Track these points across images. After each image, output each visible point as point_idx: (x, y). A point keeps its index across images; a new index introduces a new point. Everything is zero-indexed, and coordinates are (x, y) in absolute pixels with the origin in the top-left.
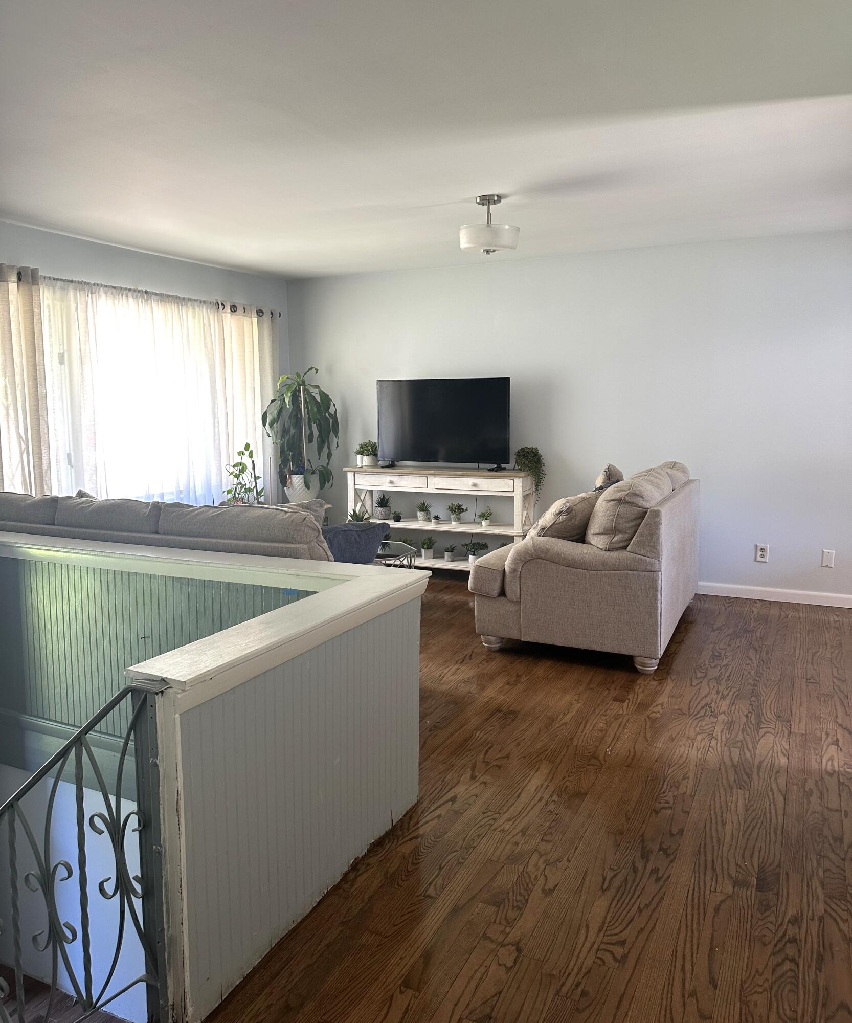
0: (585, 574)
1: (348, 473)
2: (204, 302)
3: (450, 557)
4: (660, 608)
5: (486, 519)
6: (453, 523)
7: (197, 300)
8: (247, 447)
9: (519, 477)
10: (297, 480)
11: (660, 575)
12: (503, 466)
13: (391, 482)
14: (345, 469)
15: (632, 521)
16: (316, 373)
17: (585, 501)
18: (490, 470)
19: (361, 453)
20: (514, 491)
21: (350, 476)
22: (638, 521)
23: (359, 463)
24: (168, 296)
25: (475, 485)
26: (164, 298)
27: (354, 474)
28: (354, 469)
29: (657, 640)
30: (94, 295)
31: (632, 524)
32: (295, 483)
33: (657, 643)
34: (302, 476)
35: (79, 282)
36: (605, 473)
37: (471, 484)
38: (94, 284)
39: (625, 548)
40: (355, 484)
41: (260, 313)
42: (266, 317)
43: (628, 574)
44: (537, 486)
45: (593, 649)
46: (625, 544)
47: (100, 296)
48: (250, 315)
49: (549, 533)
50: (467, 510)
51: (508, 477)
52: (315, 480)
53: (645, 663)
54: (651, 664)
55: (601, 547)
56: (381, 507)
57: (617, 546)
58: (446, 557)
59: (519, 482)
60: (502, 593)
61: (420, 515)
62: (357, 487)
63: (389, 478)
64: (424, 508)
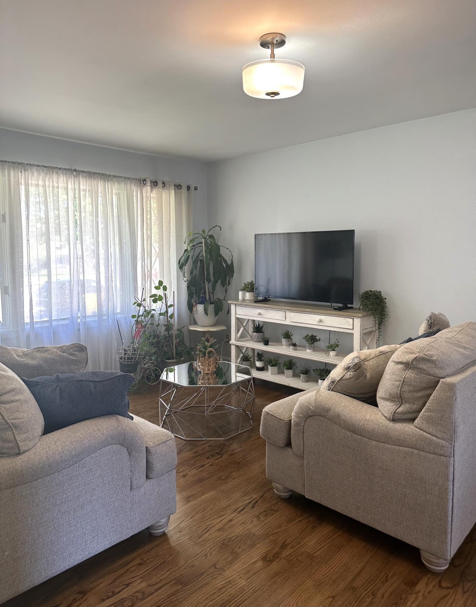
0: (366, 443)
1: (232, 305)
2: (128, 178)
3: (304, 378)
4: (451, 501)
5: (334, 350)
6: (308, 350)
7: (122, 177)
8: (161, 283)
9: (359, 317)
10: (200, 308)
11: (452, 462)
12: (349, 306)
13: (260, 314)
14: (229, 302)
15: (421, 390)
16: (221, 230)
17: (383, 356)
18: (335, 309)
19: (244, 289)
20: (353, 329)
21: (233, 307)
22: (429, 392)
23: (240, 297)
24: (95, 173)
25: (321, 321)
26: (91, 175)
27: (236, 306)
28: (236, 303)
29: (446, 538)
30: (26, 172)
31: (420, 394)
32: (199, 310)
33: (446, 543)
34: (203, 305)
35: (12, 162)
36: (426, 322)
37: (317, 320)
38: (27, 164)
39: (413, 420)
40: (236, 314)
41: (178, 187)
42: (184, 190)
43: (413, 453)
44: (380, 324)
45: (374, 527)
46: (414, 415)
47: (33, 175)
48: (168, 188)
49: (338, 388)
50: (319, 340)
51: (349, 317)
52: (211, 308)
53: (431, 562)
54: (438, 563)
55: (386, 415)
56: (257, 332)
57: (403, 417)
58: (301, 378)
59: (357, 322)
60: (289, 444)
61: (284, 341)
62: (238, 316)
63: (259, 311)
64: (287, 336)
